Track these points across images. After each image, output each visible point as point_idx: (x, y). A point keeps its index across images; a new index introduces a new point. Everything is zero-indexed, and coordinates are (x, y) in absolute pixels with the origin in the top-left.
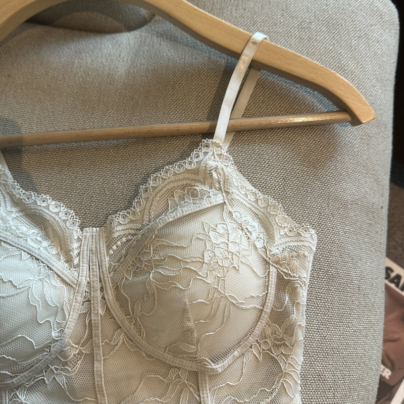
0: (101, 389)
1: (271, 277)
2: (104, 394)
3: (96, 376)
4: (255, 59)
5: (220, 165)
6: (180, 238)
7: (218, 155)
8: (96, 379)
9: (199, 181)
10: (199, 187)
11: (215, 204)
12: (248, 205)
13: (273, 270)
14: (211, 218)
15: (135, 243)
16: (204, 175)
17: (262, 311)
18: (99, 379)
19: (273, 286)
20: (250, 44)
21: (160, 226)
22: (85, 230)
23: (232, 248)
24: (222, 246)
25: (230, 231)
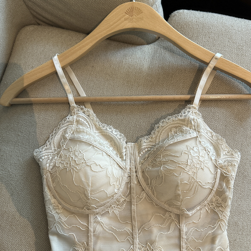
0: (134, 218)
1: (218, 174)
2: (135, 220)
3: (132, 212)
4: (216, 66)
5: (195, 118)
6: (176, 152)
7: (194, 112)
8: (132, 213)
9: (185, 125)
10: (185, 128)
11: (193, 137)
12: (208, 138)
13: (219, 171)
14: (191, 144)
15: (153, 152)
16: (187, 122)
17: (212, 189)
18: (134, 213)
19: (219, 178)
20: (214, 59)
21: (166, 145)
22: (128, 143)
23: (201, 159)
24: (196, 157)
25: (200, 151)
